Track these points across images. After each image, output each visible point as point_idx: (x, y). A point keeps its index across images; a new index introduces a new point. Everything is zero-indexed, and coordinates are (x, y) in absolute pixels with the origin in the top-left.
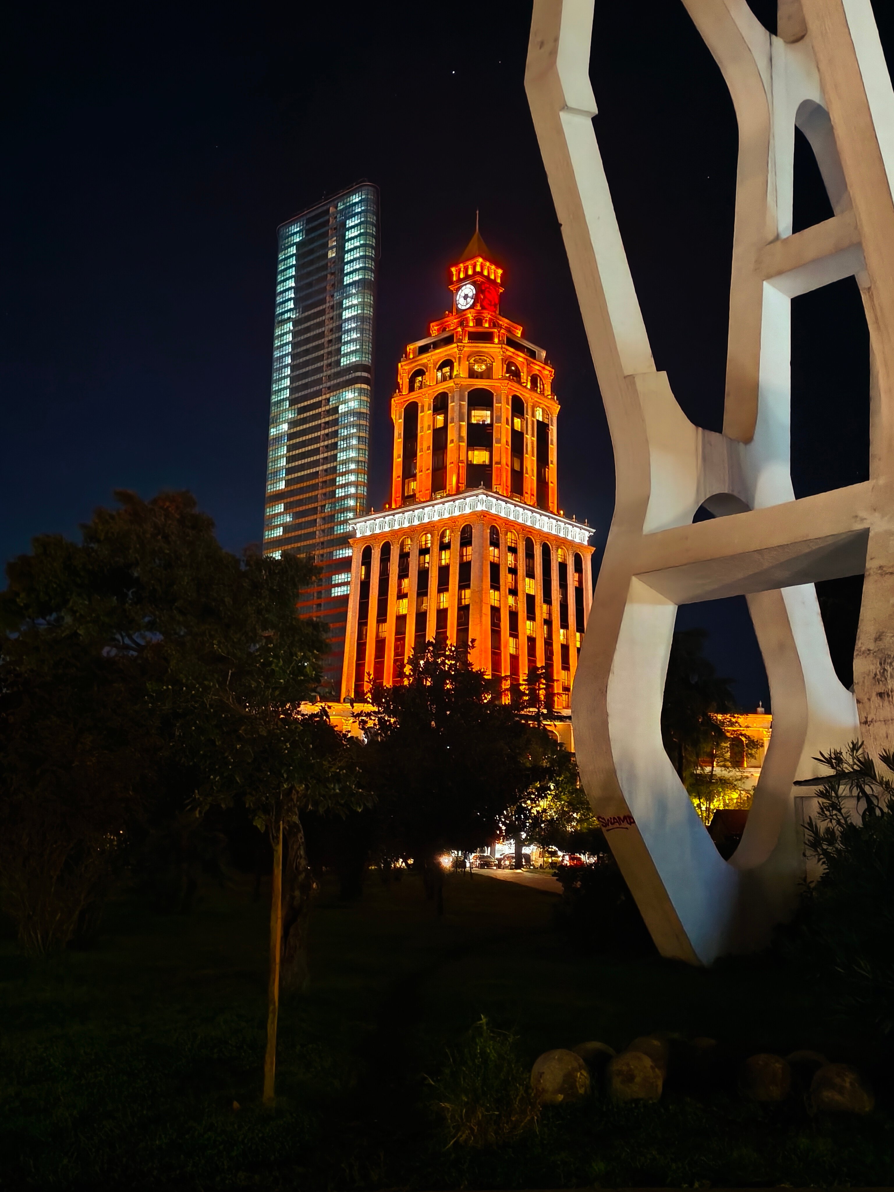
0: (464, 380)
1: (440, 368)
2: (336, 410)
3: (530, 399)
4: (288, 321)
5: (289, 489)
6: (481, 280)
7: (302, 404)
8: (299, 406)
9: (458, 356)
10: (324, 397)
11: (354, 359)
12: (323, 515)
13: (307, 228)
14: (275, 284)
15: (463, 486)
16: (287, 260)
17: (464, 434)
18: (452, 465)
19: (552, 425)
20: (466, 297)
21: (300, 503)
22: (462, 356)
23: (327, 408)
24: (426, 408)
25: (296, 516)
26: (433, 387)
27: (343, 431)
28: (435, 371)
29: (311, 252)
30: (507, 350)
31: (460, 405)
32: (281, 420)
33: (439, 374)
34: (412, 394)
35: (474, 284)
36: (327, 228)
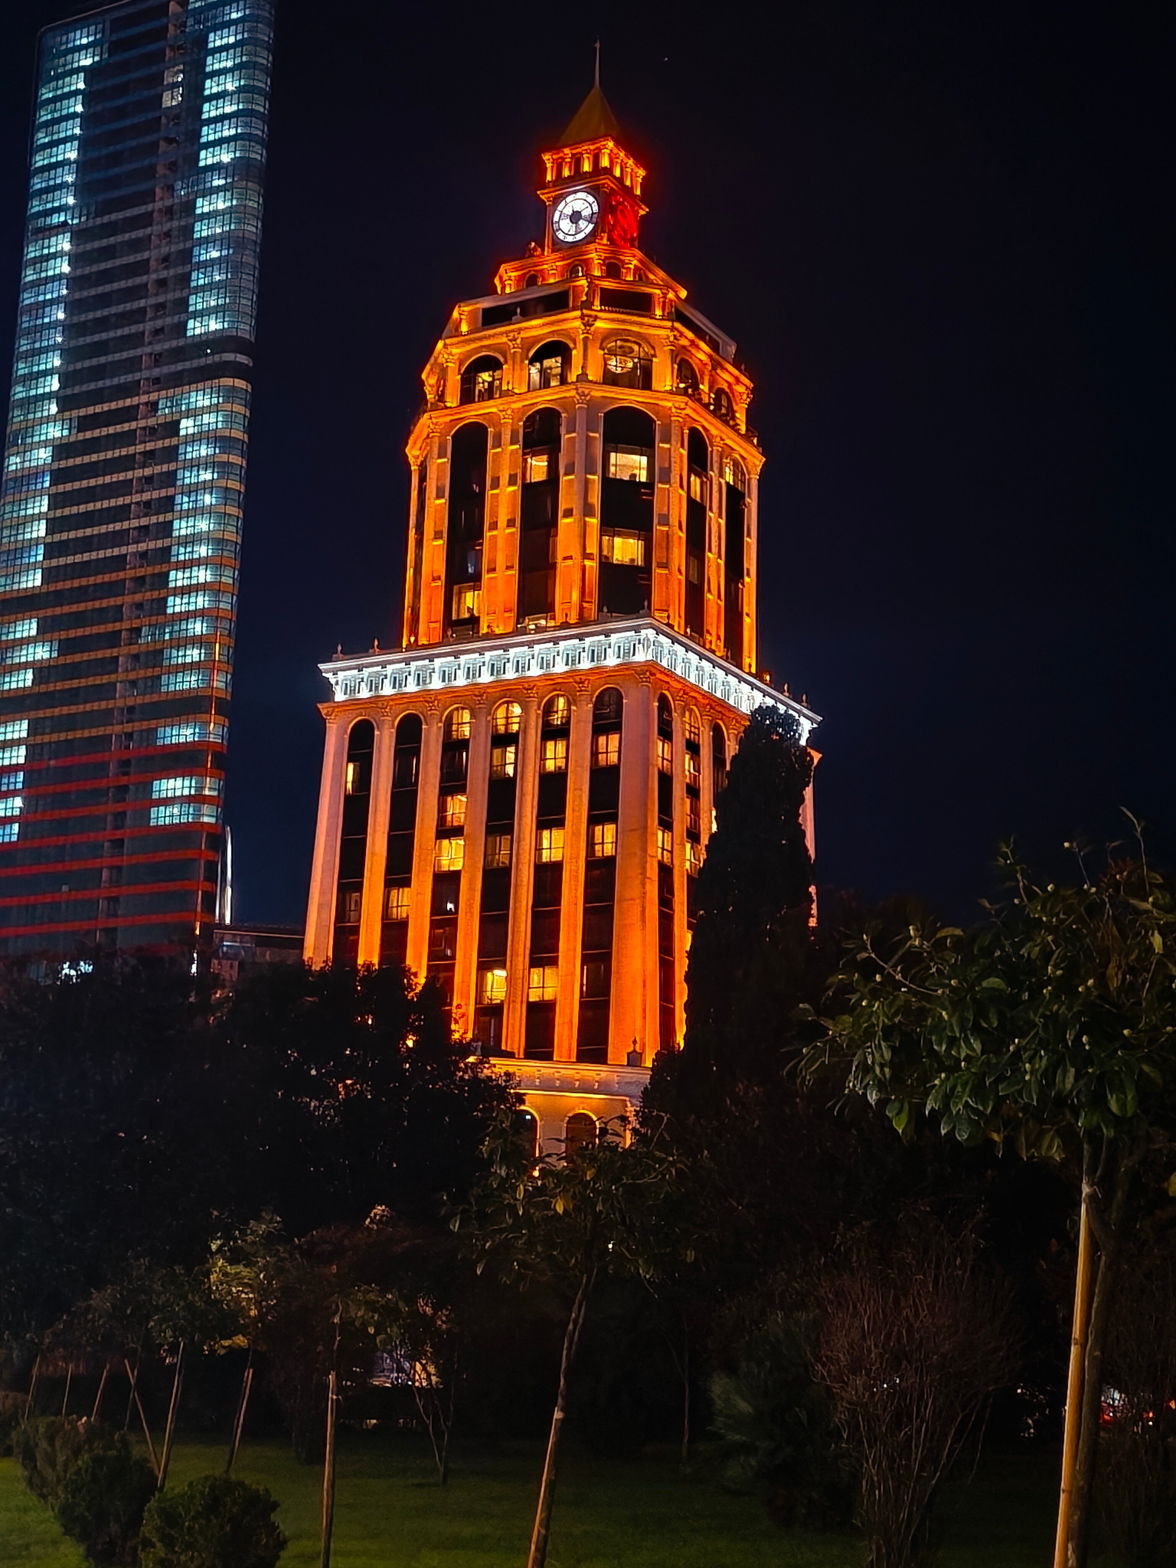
0: (595, 387)
1: (539, 357)
2: (173, 428)
3: (718, 439)
4: (60, 230)
5: (52, 588)
6: (612, 185)
7: (90, 410)
8: (82, 412)
9: (582, 337)
10: (144, 398)
11: (214, 325)
12: (134, 649)
13: (114, 38)
14: (32, 150)
15: (592, 609)
16: (61, 101)
17: (595, 499)
18: (570, 562)
19: (750, 497)
20: (575, 217)
21: (79, 619)
22: (591, 337)
23: (151, 422)
24: (507, 436)
25: (65, 648)
26: (523, 397)
27: (187, 474)
28: (527, 362)
29: (122, 90)
30: (682, 334)
31: (589, 441)
32: (36, 439)
33: (534, 371)
34: (467, 407)
35: (594, 191)
36: (162, 43)
